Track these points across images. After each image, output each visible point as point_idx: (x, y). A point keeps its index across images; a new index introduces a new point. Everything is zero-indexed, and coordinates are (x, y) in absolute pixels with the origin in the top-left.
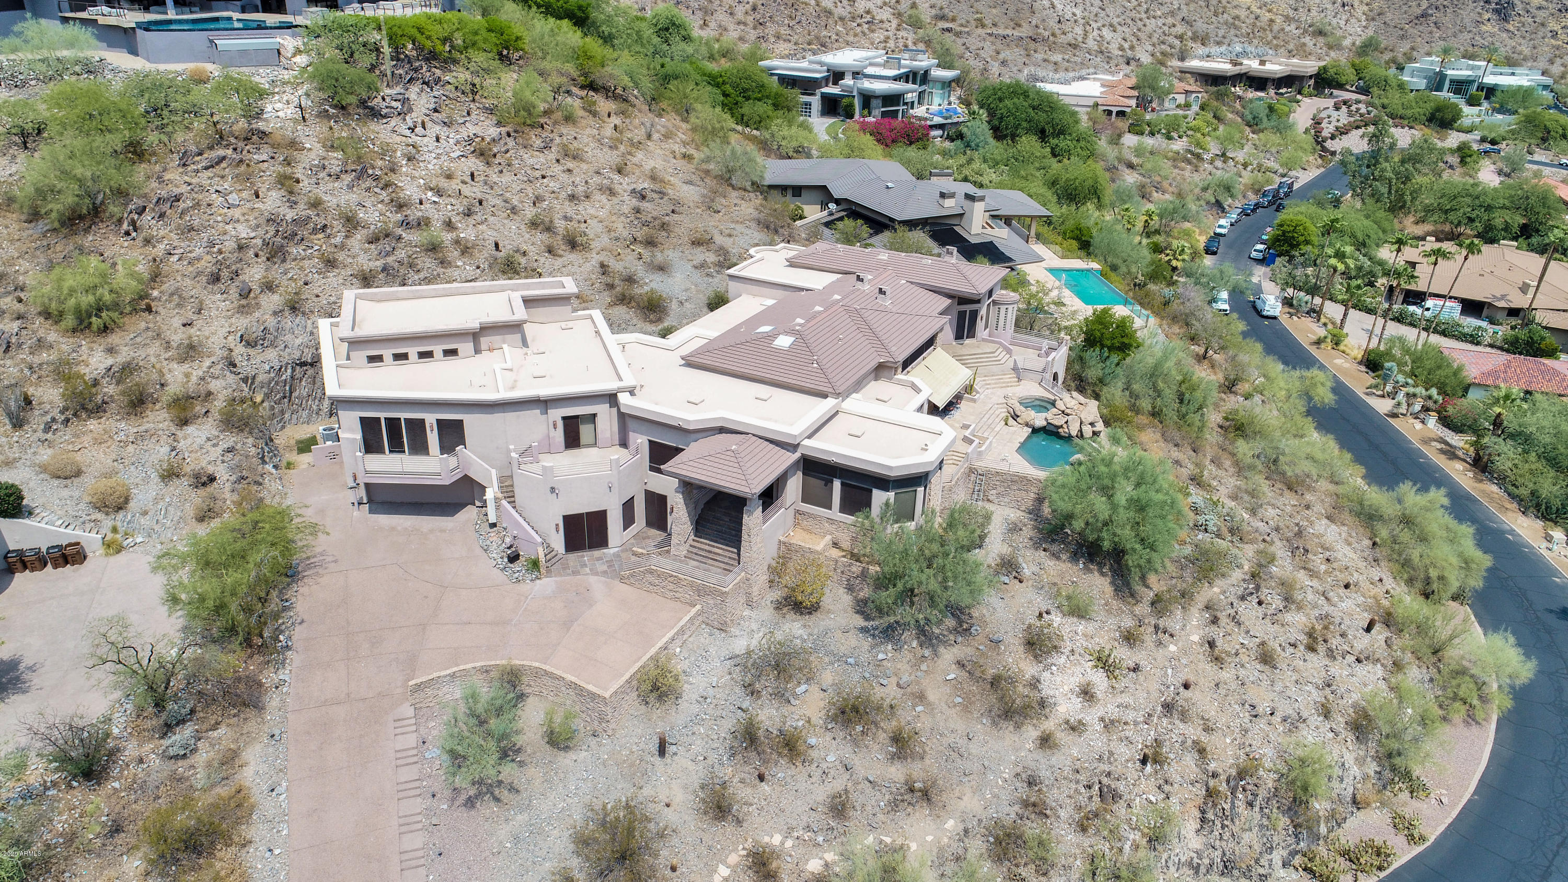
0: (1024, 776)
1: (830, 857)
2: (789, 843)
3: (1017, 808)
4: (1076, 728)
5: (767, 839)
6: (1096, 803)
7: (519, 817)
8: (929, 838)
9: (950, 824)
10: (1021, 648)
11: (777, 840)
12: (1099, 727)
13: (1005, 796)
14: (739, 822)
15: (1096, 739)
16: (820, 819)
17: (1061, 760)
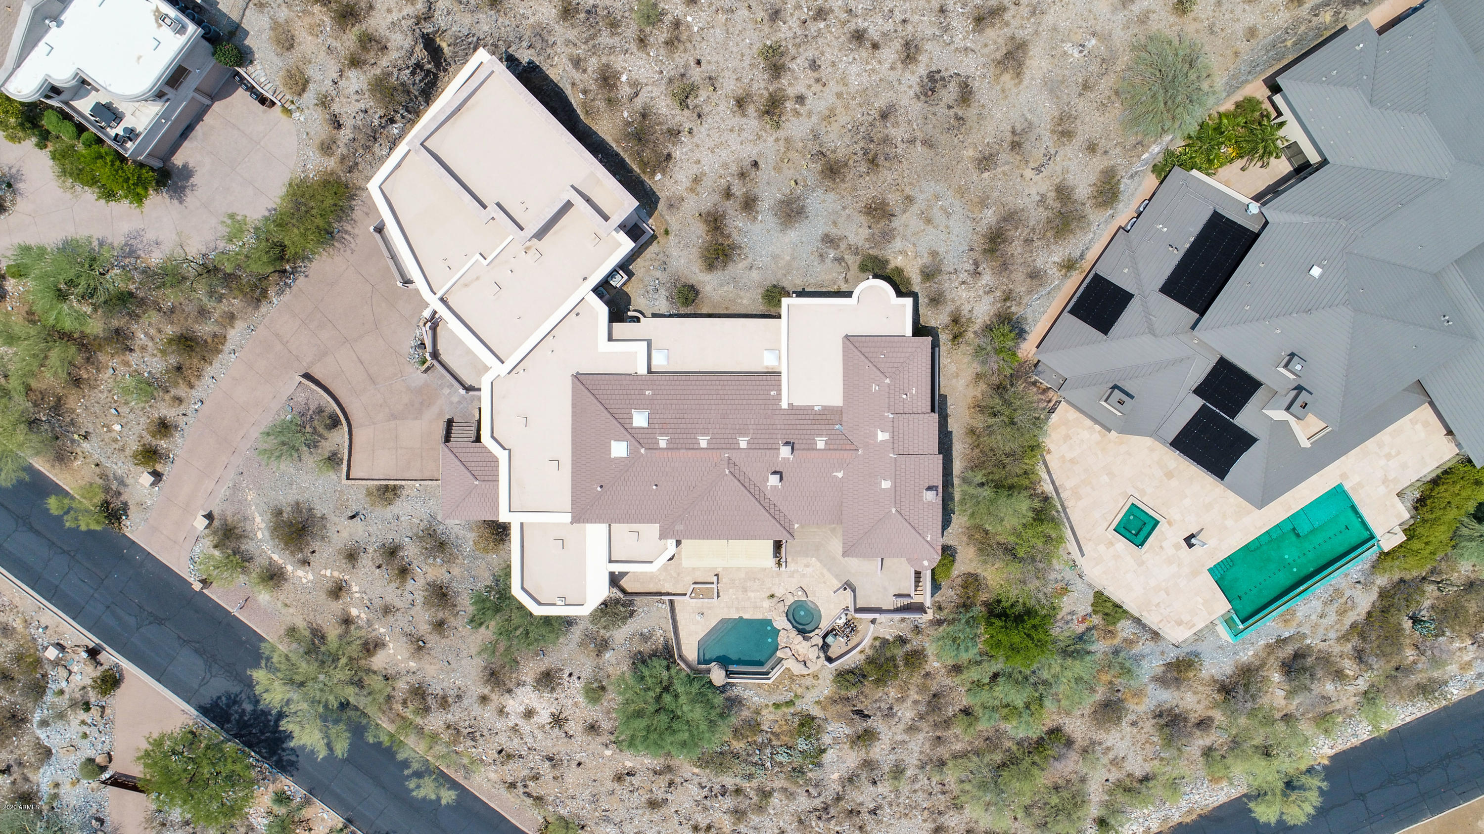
0: (460, 692)
1: (363, 616)
2: (357, 595)
3: (441, 693)
4: (501, 711)
5: (353, 584)
6: (465, 732)
7: (292, 470)
8: (399, 657)
9: (412, 664)
10: (544, 669)
11: (355, 589)
12: (511, 724)
13: (445, 684)
14: (353, 567)
15: (501, 724)
16: (378, 603)
17: (477, 710)
